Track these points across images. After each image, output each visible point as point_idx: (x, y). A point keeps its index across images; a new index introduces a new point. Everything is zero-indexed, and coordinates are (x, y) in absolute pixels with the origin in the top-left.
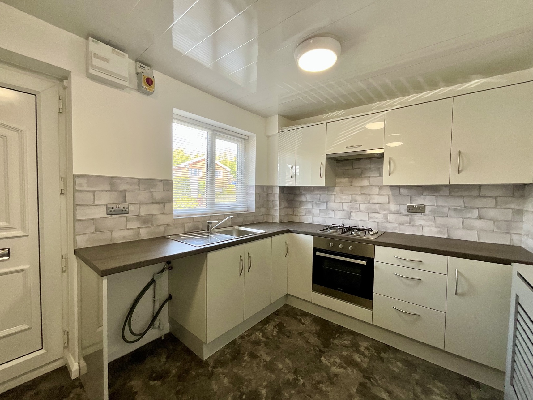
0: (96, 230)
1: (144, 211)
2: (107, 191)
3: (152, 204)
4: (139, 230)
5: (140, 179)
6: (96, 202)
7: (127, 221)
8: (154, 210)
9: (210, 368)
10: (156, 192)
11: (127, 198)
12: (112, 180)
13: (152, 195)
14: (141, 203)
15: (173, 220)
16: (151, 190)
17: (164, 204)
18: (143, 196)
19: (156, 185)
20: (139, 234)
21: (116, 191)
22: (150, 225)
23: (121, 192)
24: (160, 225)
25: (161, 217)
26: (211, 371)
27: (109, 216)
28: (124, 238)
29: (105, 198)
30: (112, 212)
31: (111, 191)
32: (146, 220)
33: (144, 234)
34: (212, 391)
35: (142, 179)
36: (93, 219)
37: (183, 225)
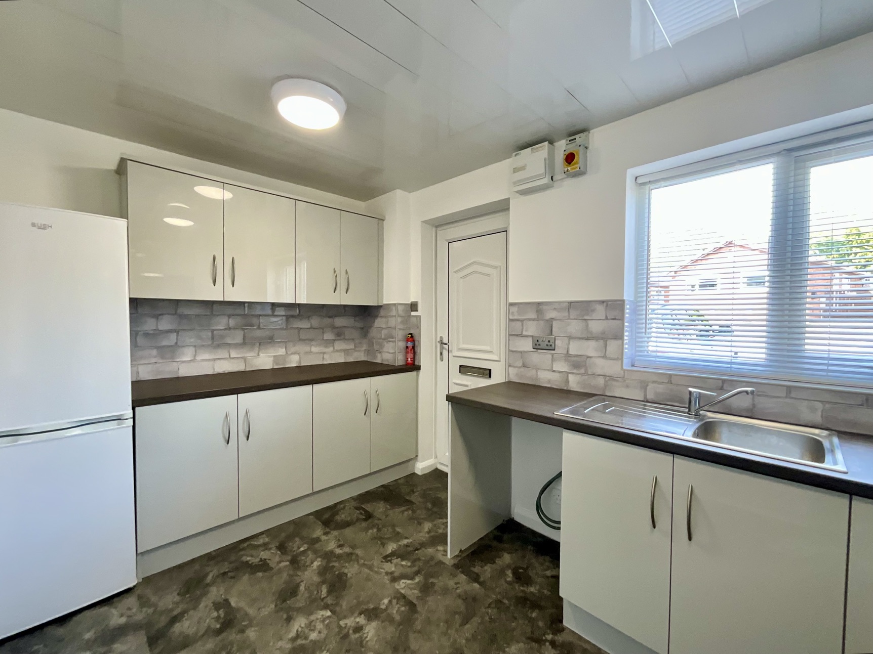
0: (524, 366)
1: (575, 348)
2: (534, 320)
3: (586, 339)
4: (568, 376)
5: (570, 303)
6: (524, 333)
7: (553, 360)
8: (590, 349)
9: (549, 637)
10: (594, 321)
11: (554, 329)
12: (538, 307)
13: (587, 326)
14: (570, 338)
15: (622, 372)
16: (586, 317)
17: (606, 341)
18: (575, 327)
19: (593, 311)
20: (567, 381)
21: (542, 320)
22: (582, 371)
23: (547, 321)
24: (598, 375)
25: (600, 362)
26: (544, 638)
27: (535, 350)
28: (549, 381)
29: (532, 329)
30: (537, 347)
31: (537, 320)
32: (579, 363)
33: (574, 383)
34: (505, 645)
35: (573, 302)
36: (521, 352)
37: (644, 385)
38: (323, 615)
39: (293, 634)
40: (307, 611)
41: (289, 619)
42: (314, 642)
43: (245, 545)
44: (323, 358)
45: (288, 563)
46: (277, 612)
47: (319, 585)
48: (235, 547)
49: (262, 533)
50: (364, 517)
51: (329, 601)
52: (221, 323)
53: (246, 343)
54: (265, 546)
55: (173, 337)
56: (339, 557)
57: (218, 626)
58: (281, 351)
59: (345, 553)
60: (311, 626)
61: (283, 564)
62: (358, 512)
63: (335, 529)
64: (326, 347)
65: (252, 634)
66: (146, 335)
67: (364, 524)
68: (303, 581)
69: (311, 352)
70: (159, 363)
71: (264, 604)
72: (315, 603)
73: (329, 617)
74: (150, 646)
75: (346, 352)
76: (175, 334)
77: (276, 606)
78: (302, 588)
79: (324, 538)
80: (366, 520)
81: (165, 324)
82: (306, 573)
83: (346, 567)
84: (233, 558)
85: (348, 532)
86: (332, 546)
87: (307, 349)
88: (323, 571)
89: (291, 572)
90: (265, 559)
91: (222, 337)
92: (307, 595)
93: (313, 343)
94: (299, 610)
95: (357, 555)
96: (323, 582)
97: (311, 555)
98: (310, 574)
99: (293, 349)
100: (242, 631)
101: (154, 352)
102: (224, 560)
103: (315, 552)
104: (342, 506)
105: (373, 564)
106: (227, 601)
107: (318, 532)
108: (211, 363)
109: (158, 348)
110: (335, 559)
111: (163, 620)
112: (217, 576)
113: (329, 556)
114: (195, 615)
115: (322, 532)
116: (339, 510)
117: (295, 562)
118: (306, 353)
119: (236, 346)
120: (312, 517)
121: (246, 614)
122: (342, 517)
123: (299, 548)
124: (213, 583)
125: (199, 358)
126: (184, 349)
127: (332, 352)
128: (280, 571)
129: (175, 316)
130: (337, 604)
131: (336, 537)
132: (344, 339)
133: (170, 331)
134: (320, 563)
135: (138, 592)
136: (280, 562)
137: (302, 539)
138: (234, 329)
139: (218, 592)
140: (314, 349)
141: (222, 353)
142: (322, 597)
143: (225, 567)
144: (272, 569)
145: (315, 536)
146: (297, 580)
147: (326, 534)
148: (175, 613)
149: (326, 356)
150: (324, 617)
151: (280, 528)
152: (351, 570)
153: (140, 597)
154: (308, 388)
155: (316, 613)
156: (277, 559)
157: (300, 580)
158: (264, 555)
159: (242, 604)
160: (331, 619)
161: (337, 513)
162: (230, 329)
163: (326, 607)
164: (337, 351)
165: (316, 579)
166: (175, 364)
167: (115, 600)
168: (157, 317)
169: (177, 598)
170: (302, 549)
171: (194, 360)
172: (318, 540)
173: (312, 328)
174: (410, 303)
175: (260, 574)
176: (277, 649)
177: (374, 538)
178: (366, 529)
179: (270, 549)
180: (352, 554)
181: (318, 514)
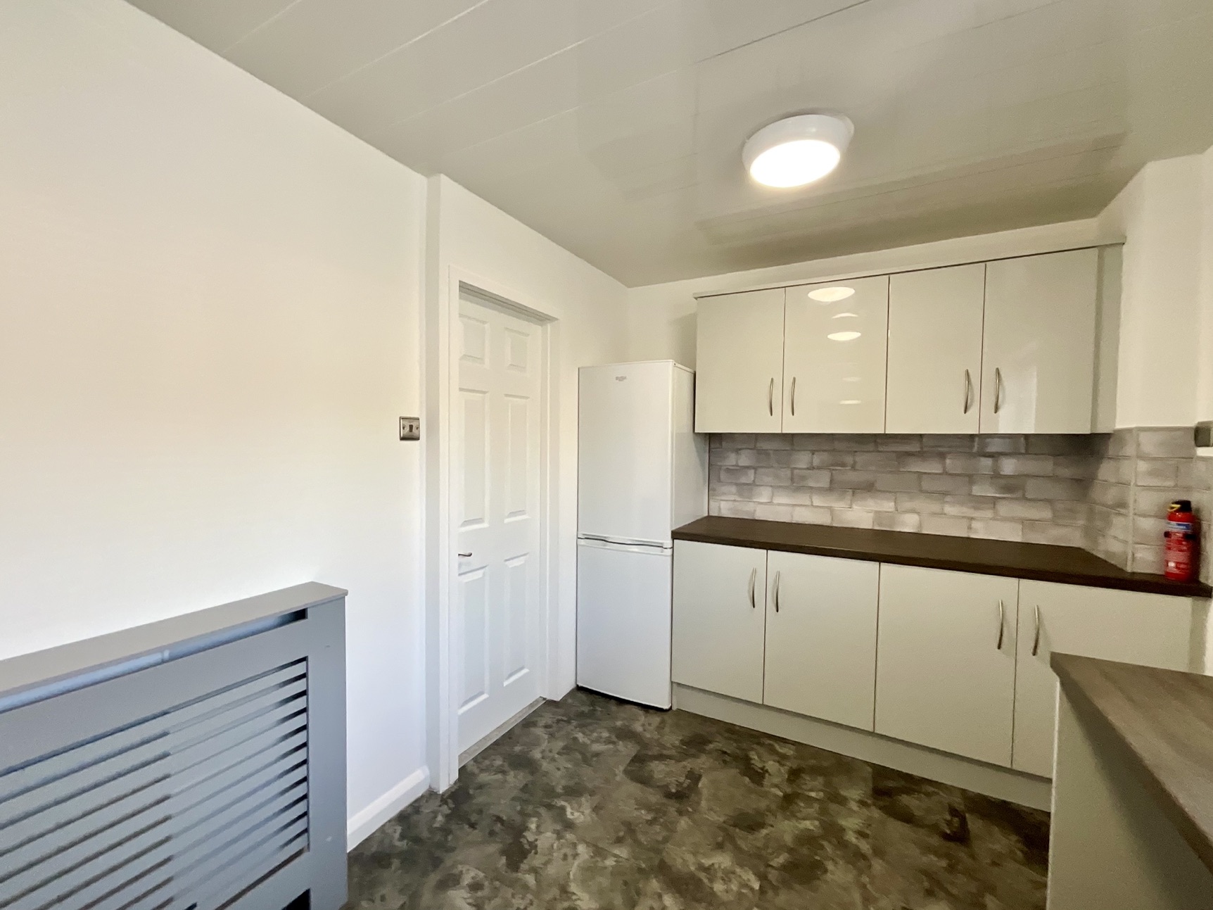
38: (749, 880)
39: (707, 862)
40: (742, 858)
41: (720, 847)
42: (713, 894)
43: (768, 742)
44: (970, 528)
45: (781, 794)
46: (720, 828)
47: (783, 848)
48: (758, 738)
49: (794, 743)
50: (948, 832)
51: (773, 875)
52: (802, 460)
53: (834, 488)
54: (782, 758)
55: (751, 473)
56: (842, 844)
57: (674, 791)
58: (888, 506)
59: (857, 847)
60: (728, 876)
61: (774, 790)
62: (948, 817)
63: (885, 809)
64: (976, 508)
65: (684, 823)
66: (728, 470)
67: (935, 841)
68: (772, 826)
69: (943, 514)
70: (738, 501)
71: (718, 809)
72: (756, 859)
73: (752, 889)
74: (632, 761)
75: (1028, 523)
76: (753, 471)
77: (724, 822)
78: (764, 832)
79: (854, 806)
80: (946, 837)
81: (744, 459)
82: (786, 822)
83: (836, 863)
84: (744, 746)
85: (896, 829)
86: (851, 823)
87: (935, 507)
88: (807, 839)
89: (773, 807)
90: (767, 771)
91: (803, 478)
92: (759, 844)
93: (948, 499)
94: (738, 849)
95: (870, 866)
96: (790, 851)
97: (814, 810)
98: (787, 829)
99: (909, 505)
100: (681, 813)
101: (733, 489)
102: (735, 741)
103: (824, 811)
104: (931, 789)
105: (876, 900)
106: (700, 777)
107: (854, 793)
108: (790, 509)
109: (737, 484)
110: (834, 840)
111: (655, 751)
112: (717, 750)
113: (833, 831)
114: (673, 766)
115: (857, 797)
116: (919, 792)
117: (788, 801)
118: (934, 514)
119: (821, 491)
120: (870, 770)
121: (698, 803)
122: (910, 802)
123: (811, 790)
124: (710, 753)
125: (776, 501)
126: (762, 488)
127: (994, 519)
128: (765, 795)
129: (755, 451)
130: (775, 889)
131: (870, 818)
132: (1025, 499)
133: (748, 467)
134: (812, 828)
135: (666, 716)
136: (776, 786)
137: (828, 784)
138: (819, 468)
139: (704, 764)
140: (950, 509)
141: (803, 499)
142: (771, 863)
143: (730, 747)
144: (762, 785)
145: (844, 793)
146: (770, 820)
147: (862, 803)
148: (665, 752)
149: (975, 524)
150: (749, 883)
151: (818, 753)
152: (838, 874)
153: (663, 722)
154: (871, 566)
155: (745, 871)
156: (776, 780)
157: (771, 823)
158: (771, 766)
159: (705, 792)
160: (750, 895)
161: (908, 791)
162: (813, 468)
163: (762, 877)
164: (1005, 519)
165: (788, 839)
166: (752, 504)
167: (651, 711)
168: (737, 451)
169: (677, 743)
170: (813, 794)
171: (770, 503)
172: (842, 801)
173: (945, 473)
174: (1192, 424)
175: (747, 780)
176: (682, 859)
177: (927, 874)
178: (928, 849)
179: (783, 765)
180: (864, 857)
181: (881, 772)
